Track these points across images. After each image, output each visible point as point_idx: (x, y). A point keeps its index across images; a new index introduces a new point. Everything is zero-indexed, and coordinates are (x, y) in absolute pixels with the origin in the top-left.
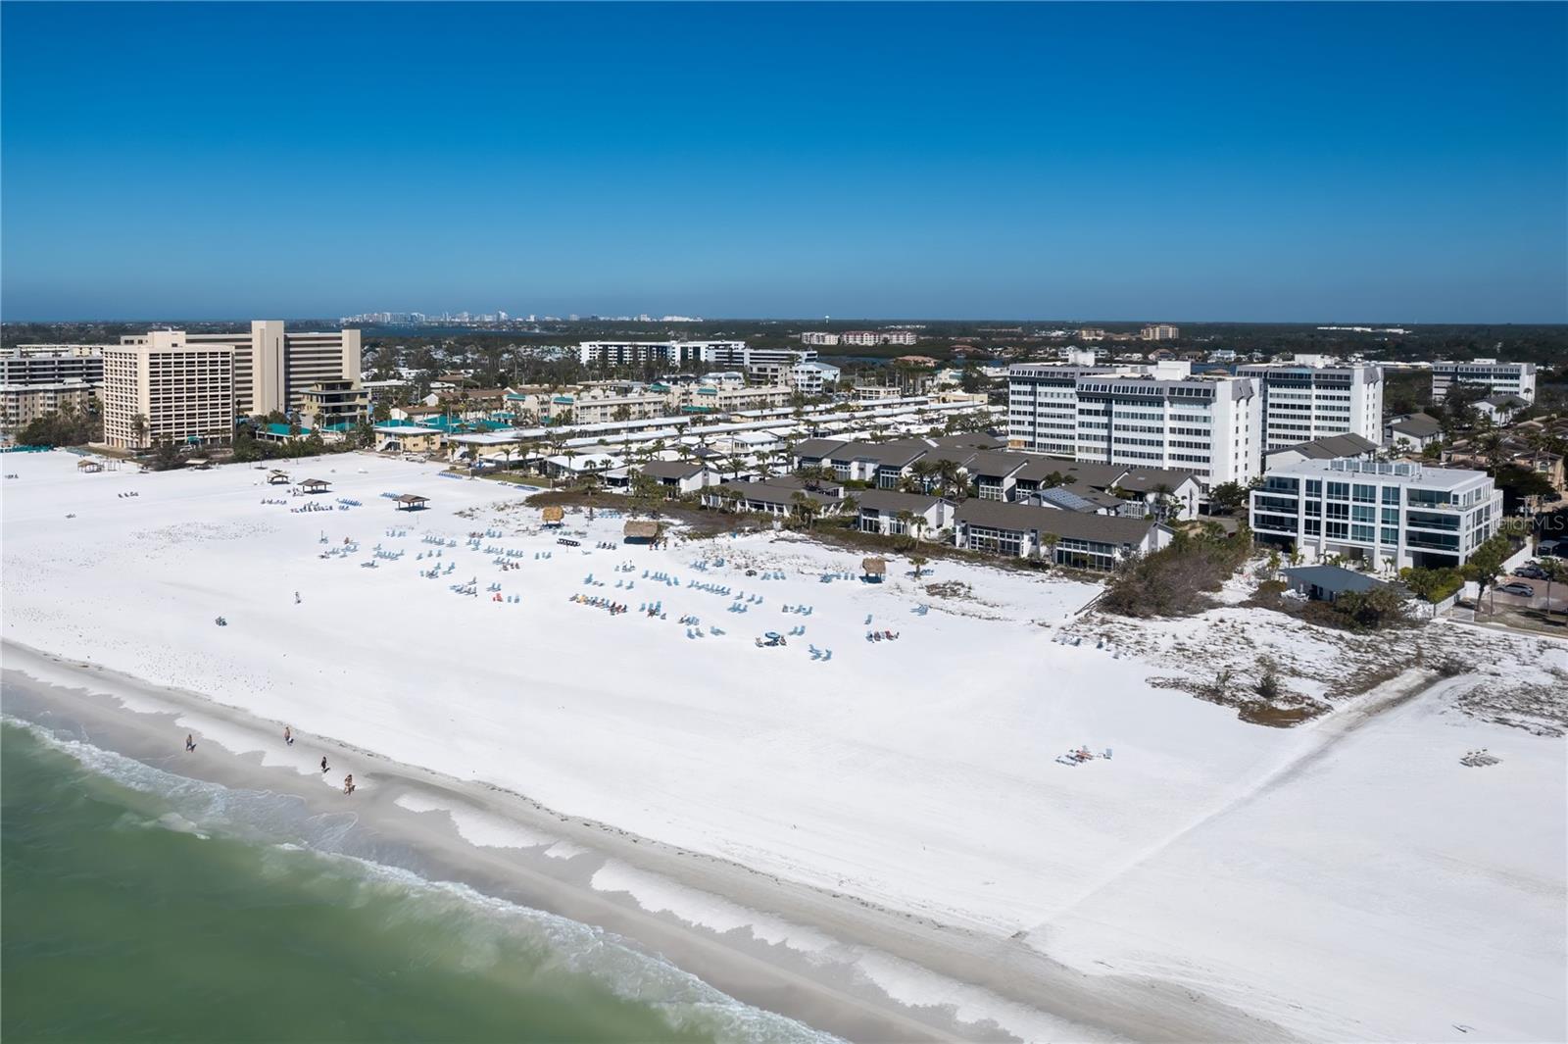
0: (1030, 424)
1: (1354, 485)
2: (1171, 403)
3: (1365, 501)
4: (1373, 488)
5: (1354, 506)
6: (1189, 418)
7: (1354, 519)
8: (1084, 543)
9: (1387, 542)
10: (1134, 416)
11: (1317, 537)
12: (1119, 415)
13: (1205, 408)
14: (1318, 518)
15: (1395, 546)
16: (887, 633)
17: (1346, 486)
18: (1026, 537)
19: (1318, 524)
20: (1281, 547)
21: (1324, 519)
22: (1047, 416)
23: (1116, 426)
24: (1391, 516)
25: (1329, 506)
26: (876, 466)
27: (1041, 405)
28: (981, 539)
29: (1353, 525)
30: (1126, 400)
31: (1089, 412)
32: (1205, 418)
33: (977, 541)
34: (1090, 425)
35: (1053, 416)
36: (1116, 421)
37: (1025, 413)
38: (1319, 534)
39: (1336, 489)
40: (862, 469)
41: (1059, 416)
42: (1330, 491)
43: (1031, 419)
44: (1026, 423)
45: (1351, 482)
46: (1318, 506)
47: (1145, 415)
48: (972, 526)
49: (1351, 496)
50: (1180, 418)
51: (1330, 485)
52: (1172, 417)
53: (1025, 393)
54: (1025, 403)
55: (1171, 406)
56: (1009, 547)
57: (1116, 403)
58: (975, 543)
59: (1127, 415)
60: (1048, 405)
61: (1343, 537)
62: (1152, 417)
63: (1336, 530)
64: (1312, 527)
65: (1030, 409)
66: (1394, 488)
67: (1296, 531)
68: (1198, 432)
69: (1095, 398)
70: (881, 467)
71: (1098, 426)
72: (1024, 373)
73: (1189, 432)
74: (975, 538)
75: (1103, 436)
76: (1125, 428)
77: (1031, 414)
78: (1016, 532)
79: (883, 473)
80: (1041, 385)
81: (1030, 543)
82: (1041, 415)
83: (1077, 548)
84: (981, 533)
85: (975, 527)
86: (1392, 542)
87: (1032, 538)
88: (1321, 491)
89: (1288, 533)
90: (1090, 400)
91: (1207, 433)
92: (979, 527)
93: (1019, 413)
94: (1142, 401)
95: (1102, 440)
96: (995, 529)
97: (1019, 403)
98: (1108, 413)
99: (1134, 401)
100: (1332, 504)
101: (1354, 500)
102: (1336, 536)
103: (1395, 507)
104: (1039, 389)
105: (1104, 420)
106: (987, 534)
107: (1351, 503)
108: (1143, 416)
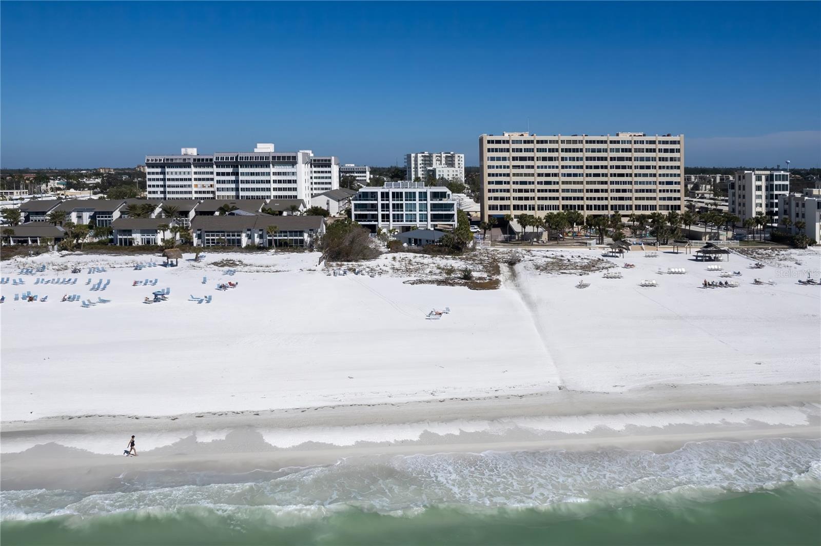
0: (161, 192)
1: (405, 192)
2: (273, 166)
3: (411, 200)
4: (414, 193)
5: (406, 204)
6: (284, 174)
7: (406, 211)
8: (285, 232)
9: (422, 221)
10: (252, 174)
11: (388, 223)
12: (243, 174)
13: (293, 167)
14: (388, 213)
15: (426, 223)
16: (230, 283)
17: (401, 193)
18: (244, 235)
19: (388, 216)
20: (370, 230)
21: (391, 213)
22: (173, 186)
23: (241, 181)
24: (423, 207)
25: (394, 205)
26: (92, 214)
27: (169, 180)
28: (212, 240)
29: (406, 214)
30: (246, 165)
31: (223, 174)
32: (293, 173)
33: (211, 241)
34: (224, 182)
35: (177, 186)
36: (241, 178)
37: (158, 186)
38: (389, 221)
39: (397, 196)
40: (80, 217)
41: (182, 186)
42: (393, 197)
43: (162, 189)
44: (159, 193)
45: (404, 191)
46: (388, 205)
47: (259, 173)
48: (206, 232)
49: (404, 199)
50: (279, 174)
51: (393, 193)
52: (274, 174)
53: (157, 173)
54: (158, 180)
55: (273, 167)
56: (234, 243)
57: (241, 167)
58: (209, 243)
59: (247, 174)
60: (173, 180)
61: (401, 221)
62: (263, 174)
63: (398, 218)
64: (386, 218)
65: (161, 183)
66: (424, 192)
67: (377, 221)
68: (290, 182)
69: (227, 165)
70: (96, 213)
71: (229, 182)
72: (157, 160)
73: (285, 182)
74: (208, 240)
75: (232, 188)
76: (247, 182)
77: (162, 186)
78: (238, 232)
79: (99, 217)
80: (169, 167)
81: (247, 238)
82: (169, 186)
83: (281, 236)
84: (212, 236)
85: (209, 232)
86: (425, 221)
87: (248, 235)
88: (389, 198)
89: (373, 223)
90: (223, 166)
91: (295, 182)
92: (212, 232)
93: (154, 186)
94: (257, 165)
95: (232, 191)
96: (223, 232)
97: (154, 180)
98: (236, 174)
99: (252, 165)
100: (395, 204)
101: (406, 200)
102: (398, 221)
103: (425, 202)
104: (167, 170)
105: (233, 178)
106: (217, 236)
107: (404, 202)
108: (258, 174)
